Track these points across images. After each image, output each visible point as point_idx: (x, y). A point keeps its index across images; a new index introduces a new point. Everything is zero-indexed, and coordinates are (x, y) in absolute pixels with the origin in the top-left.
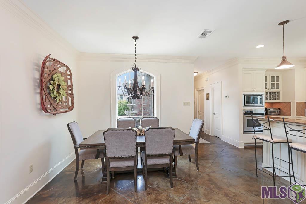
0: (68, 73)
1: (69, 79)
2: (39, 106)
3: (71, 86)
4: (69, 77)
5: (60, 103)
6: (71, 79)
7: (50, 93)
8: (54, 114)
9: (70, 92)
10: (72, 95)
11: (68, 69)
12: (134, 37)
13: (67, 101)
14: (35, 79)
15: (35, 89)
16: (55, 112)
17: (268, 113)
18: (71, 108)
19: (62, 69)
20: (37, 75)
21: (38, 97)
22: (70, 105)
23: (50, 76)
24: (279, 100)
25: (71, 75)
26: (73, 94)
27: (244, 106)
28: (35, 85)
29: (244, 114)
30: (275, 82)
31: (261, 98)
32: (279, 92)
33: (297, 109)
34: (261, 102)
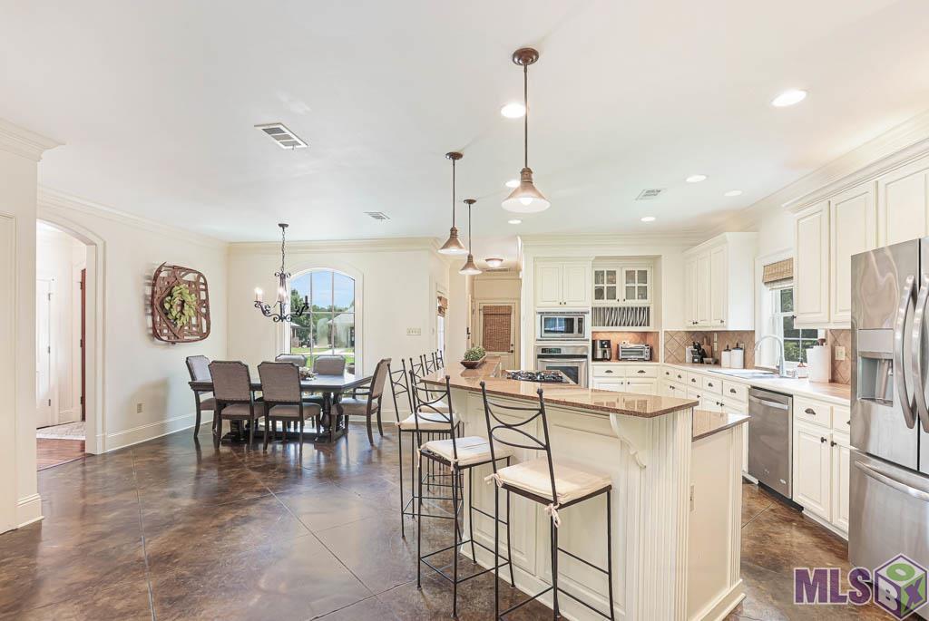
0: (202, 280)
1: (203, 290)
2: (151, 332)
3: (206, 301)
4: (203, 287)
5: (186, 328)
6: (206, 290)
7: (166, 314)
8: (174, 343)
9: (204, 310)
10: (207, 316)
11: (200, 275)
12: (280, 225)
13: (199, 325)
14: (146, 296)
15: (146, 309)
16: (175, 339)
17: (621, 357)
18: (204, 336)
19: (191, 277)
20: (148, 291)
21: (150, 319)
22: (205, 331)
23: (169, 289)
24: (648, 325)
25: (205, 284)
26: (209, 314)
27: (539, 338)
28: (146, 305)
29: (539, 357)
30: (637, 285)
31: (580, 321)
32: (648, 308)
33: (667, 346)
34: (580, 331)
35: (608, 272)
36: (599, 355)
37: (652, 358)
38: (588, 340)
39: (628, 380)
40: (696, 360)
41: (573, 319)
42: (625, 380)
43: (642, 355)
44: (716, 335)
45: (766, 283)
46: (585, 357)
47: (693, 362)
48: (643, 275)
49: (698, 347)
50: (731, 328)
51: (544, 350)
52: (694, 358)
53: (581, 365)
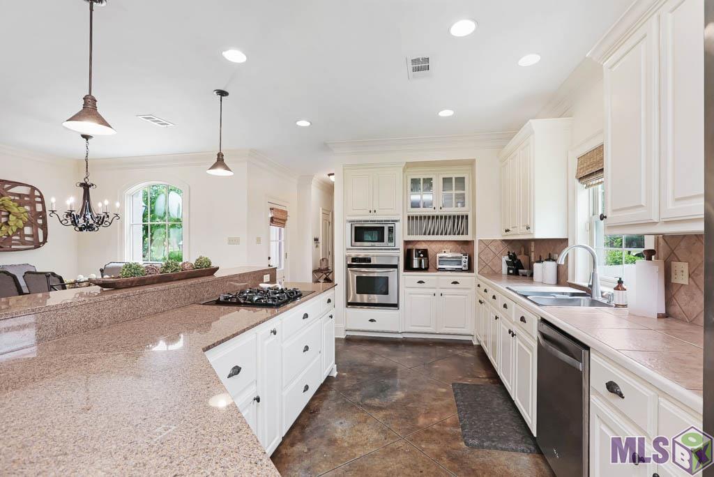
0: (37, 193)
1: (38, 202)
3: (43, 213)
4: (39, 200)
5: (15, 238)
6: (42, 203)
9: (40, 221)
11: (34, 188)
12: (84, 136)
13: (34, 235)
18: (41, 245)
19: (21, 190)
22: (41, 240)
24: (466, 234)
25: (42, 197)
26: (46, 225)
27: (349, 247)
29: (349, 266)
30: (454, 192)
31: (391, 230)
32: (467, 216)
33: (481, 256)
34: (391, 240)
35: (424, 179)
36: (415, 265)
37: (470, 269)
38: (399, 249)
39: (441, 291)
40: (511, 271)
41: (384, 227)
42: (438, 292)
43: (461, 264)
44: (533, 244)
45: (580, 179)
46: (396, 266)
47: (509, 273)
48: (461, 181)
49: (513, 257)
50: (538, 236)
51: (354, 260)
52: (509, 269)
53: (392, 274)
